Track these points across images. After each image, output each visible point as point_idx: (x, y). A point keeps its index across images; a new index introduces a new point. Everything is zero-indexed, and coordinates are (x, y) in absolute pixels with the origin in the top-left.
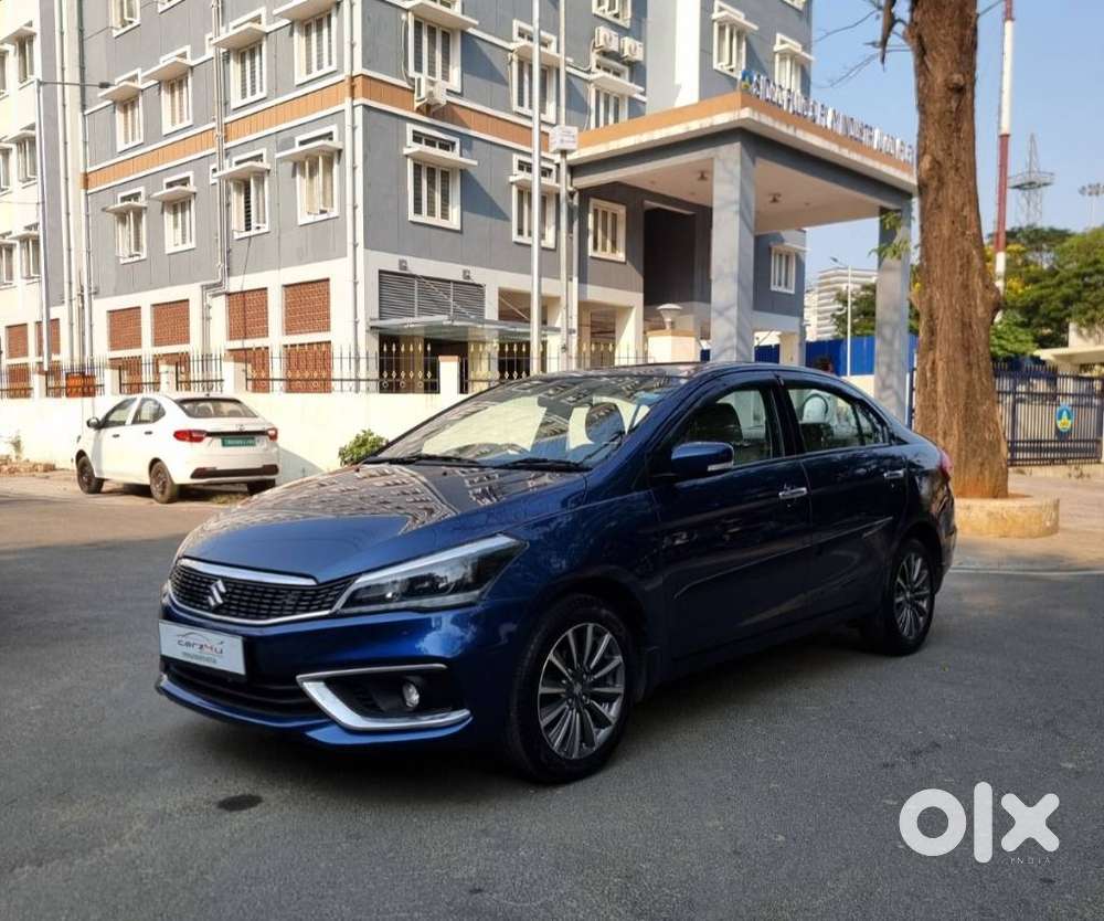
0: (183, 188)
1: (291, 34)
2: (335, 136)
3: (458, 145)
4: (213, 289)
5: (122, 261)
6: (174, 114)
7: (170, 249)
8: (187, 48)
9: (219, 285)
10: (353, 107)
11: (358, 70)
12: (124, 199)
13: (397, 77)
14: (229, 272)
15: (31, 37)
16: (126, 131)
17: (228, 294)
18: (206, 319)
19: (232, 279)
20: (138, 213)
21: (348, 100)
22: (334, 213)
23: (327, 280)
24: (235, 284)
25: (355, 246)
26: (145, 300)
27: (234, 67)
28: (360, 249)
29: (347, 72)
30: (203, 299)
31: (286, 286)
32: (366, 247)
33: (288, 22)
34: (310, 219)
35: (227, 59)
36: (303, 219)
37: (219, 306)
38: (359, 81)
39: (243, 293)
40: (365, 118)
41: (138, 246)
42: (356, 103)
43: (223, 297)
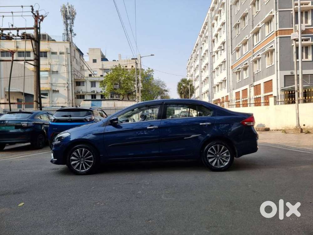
0: (247, 65)
1: (265, 26)
2: (273, 46)
3: (311, 39)
4: (251, 85)
5: (237, 82)
6: (245, 50)
7: (244, 78)
8: (247, 36)
9: (252, 84)
10: (277, 38)
11: (278, 29)
12: (238, 69)
13: (290, 27)
14: (254, 81)
15: (225, 42)
16: (238, 55)
17: (254, 86)
18: (250, 92)
19: (255, 83)
20: (239, 72)
21: (275, 37)
22: (273, 64)
23: (272, 80)
24: (255, 84)
25: (277, 71)
26: (240, 90)
27: (255, 37)
28: (279, 71)
29: (275, 31)
30: (250, 87)
31: (264, 83)
32: (280, 70)
33: (264, 23)
34: (269, 66)
35: (253, 36)
36: (267, 67)
37: (252, 89)
38: (278, 32)
39: (256, 85)
40: (280, 40)
41: (240, 79)
42: (277, 37)
43: (253, 87)
